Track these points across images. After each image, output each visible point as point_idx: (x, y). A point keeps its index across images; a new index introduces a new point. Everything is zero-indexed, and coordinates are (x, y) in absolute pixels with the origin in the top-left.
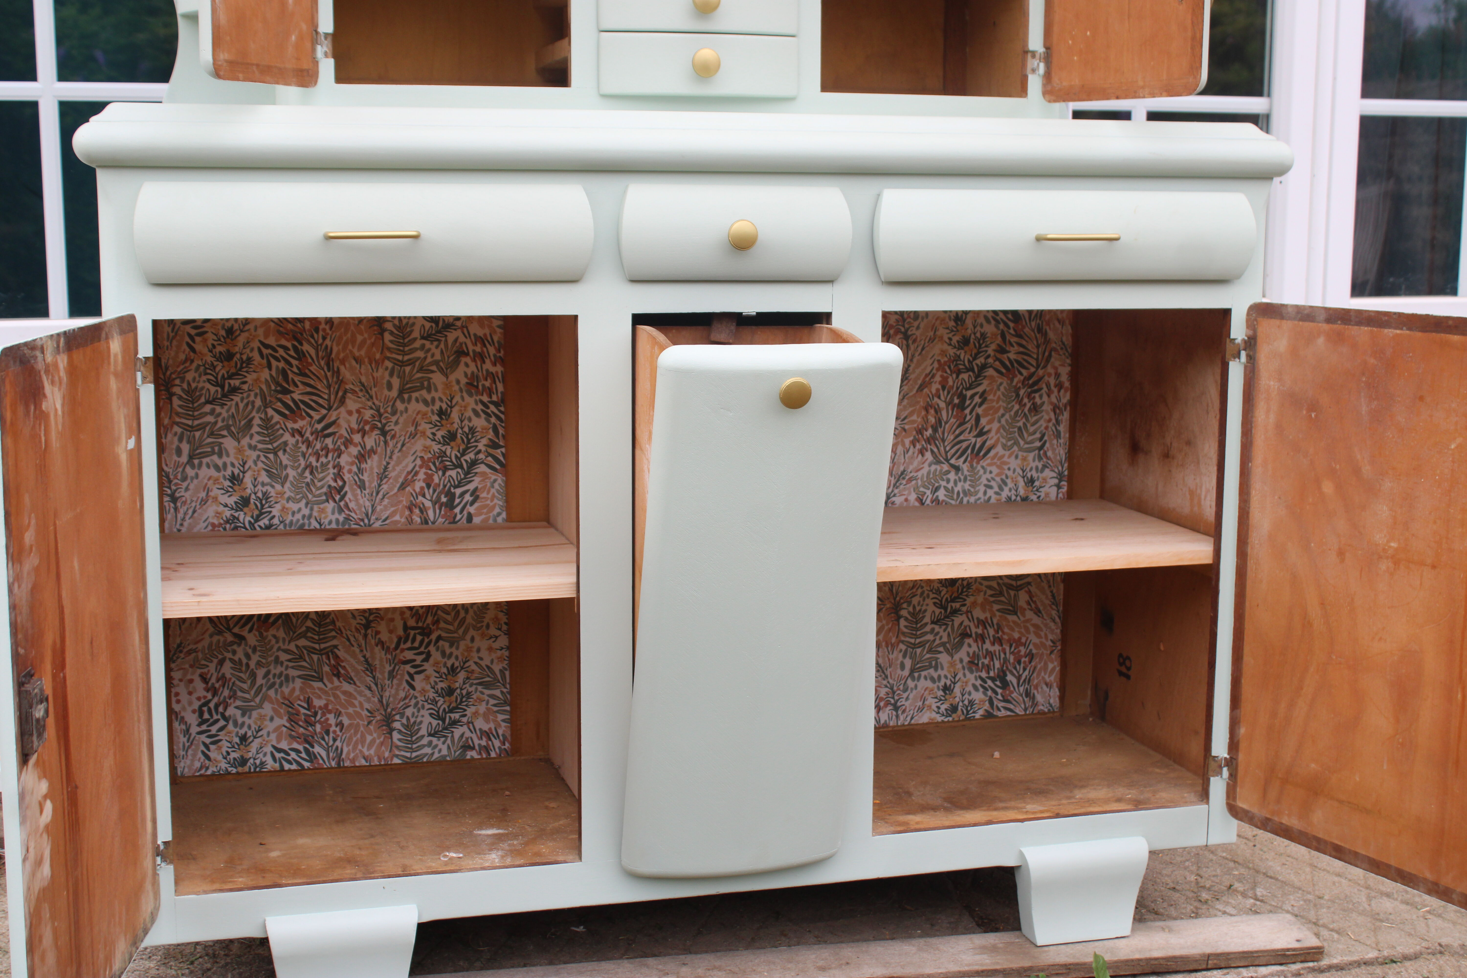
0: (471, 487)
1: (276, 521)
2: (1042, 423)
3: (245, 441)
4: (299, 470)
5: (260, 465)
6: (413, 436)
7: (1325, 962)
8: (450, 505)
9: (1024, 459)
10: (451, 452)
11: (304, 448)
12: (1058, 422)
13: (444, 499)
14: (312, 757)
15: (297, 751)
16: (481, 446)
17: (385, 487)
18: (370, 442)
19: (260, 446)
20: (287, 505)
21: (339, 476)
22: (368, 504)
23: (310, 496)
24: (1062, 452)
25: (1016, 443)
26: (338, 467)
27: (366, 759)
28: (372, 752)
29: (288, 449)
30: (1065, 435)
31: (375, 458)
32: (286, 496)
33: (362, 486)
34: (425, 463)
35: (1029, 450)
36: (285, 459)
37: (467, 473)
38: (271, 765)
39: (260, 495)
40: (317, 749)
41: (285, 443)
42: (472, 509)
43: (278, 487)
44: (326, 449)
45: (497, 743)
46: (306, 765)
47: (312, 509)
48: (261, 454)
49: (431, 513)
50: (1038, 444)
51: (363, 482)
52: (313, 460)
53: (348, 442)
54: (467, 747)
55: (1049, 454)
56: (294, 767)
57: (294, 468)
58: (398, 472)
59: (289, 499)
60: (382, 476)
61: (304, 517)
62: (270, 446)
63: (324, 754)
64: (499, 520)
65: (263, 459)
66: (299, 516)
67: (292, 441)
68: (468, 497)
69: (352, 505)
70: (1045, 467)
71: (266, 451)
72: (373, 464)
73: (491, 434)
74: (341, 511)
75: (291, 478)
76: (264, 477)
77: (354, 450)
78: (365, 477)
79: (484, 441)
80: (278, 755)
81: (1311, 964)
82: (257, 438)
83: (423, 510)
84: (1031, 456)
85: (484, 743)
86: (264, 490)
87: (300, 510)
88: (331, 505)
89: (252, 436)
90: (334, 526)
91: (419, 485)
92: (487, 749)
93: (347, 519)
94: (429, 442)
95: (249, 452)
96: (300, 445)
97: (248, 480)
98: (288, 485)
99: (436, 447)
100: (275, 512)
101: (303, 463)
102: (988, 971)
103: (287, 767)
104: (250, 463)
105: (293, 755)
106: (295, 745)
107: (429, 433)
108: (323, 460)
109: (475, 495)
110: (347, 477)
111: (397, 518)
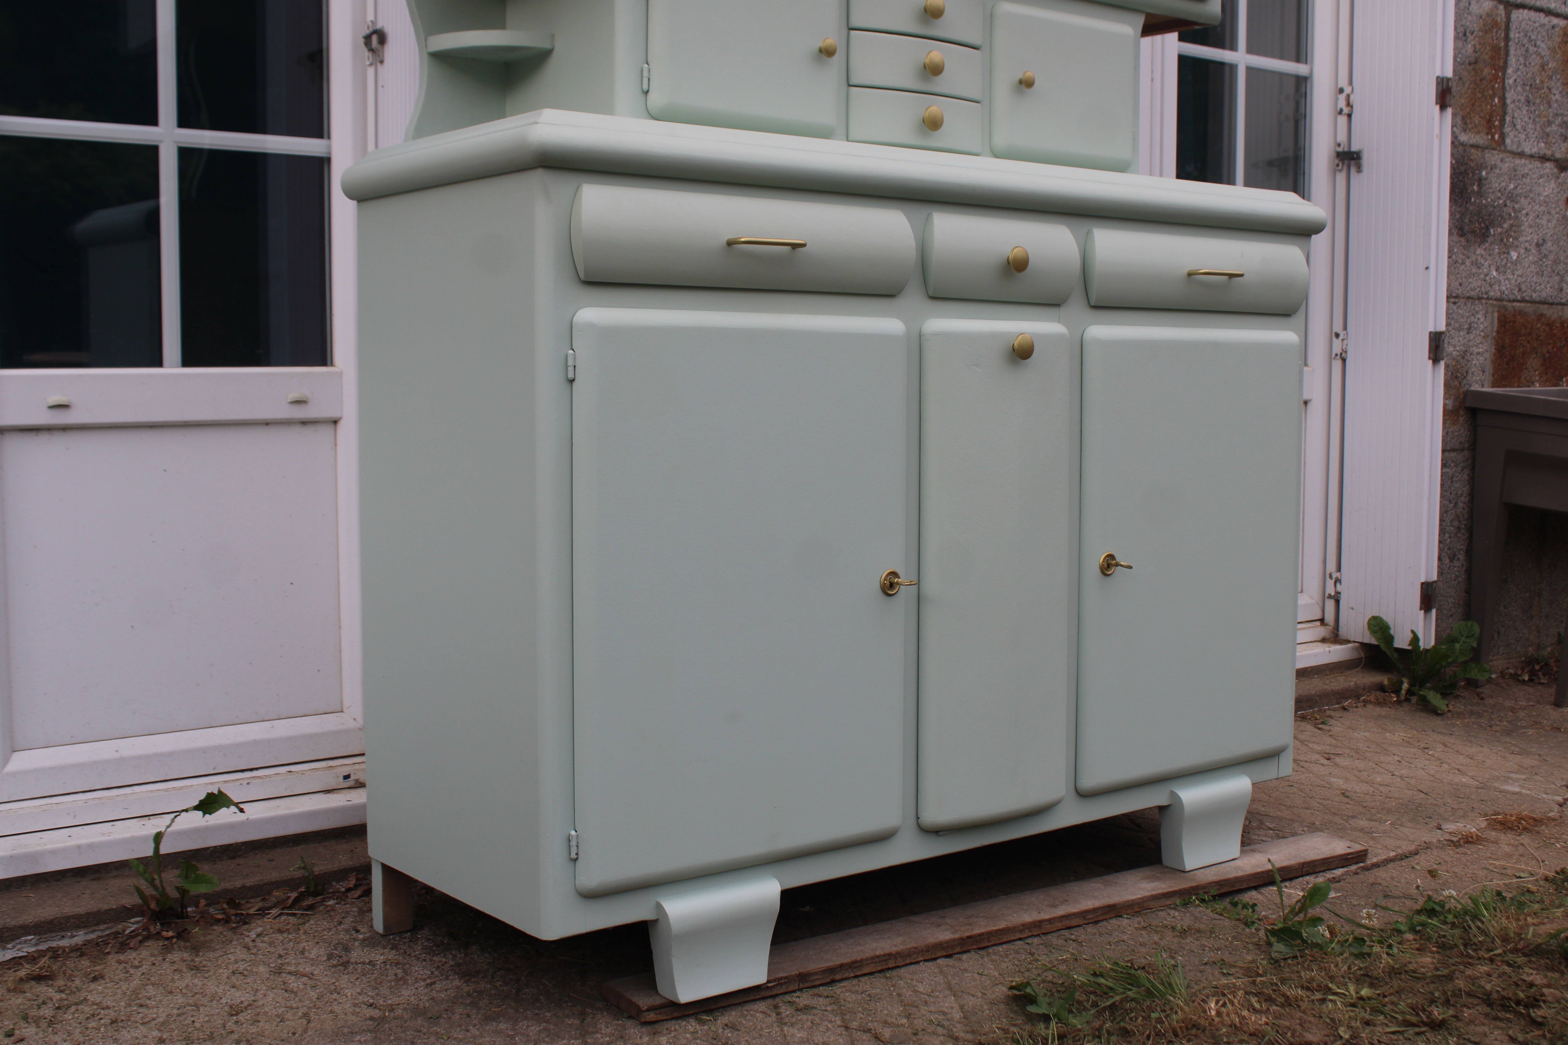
7: (1370, 862)
81: (1362, 865)
102: (1167, 893)
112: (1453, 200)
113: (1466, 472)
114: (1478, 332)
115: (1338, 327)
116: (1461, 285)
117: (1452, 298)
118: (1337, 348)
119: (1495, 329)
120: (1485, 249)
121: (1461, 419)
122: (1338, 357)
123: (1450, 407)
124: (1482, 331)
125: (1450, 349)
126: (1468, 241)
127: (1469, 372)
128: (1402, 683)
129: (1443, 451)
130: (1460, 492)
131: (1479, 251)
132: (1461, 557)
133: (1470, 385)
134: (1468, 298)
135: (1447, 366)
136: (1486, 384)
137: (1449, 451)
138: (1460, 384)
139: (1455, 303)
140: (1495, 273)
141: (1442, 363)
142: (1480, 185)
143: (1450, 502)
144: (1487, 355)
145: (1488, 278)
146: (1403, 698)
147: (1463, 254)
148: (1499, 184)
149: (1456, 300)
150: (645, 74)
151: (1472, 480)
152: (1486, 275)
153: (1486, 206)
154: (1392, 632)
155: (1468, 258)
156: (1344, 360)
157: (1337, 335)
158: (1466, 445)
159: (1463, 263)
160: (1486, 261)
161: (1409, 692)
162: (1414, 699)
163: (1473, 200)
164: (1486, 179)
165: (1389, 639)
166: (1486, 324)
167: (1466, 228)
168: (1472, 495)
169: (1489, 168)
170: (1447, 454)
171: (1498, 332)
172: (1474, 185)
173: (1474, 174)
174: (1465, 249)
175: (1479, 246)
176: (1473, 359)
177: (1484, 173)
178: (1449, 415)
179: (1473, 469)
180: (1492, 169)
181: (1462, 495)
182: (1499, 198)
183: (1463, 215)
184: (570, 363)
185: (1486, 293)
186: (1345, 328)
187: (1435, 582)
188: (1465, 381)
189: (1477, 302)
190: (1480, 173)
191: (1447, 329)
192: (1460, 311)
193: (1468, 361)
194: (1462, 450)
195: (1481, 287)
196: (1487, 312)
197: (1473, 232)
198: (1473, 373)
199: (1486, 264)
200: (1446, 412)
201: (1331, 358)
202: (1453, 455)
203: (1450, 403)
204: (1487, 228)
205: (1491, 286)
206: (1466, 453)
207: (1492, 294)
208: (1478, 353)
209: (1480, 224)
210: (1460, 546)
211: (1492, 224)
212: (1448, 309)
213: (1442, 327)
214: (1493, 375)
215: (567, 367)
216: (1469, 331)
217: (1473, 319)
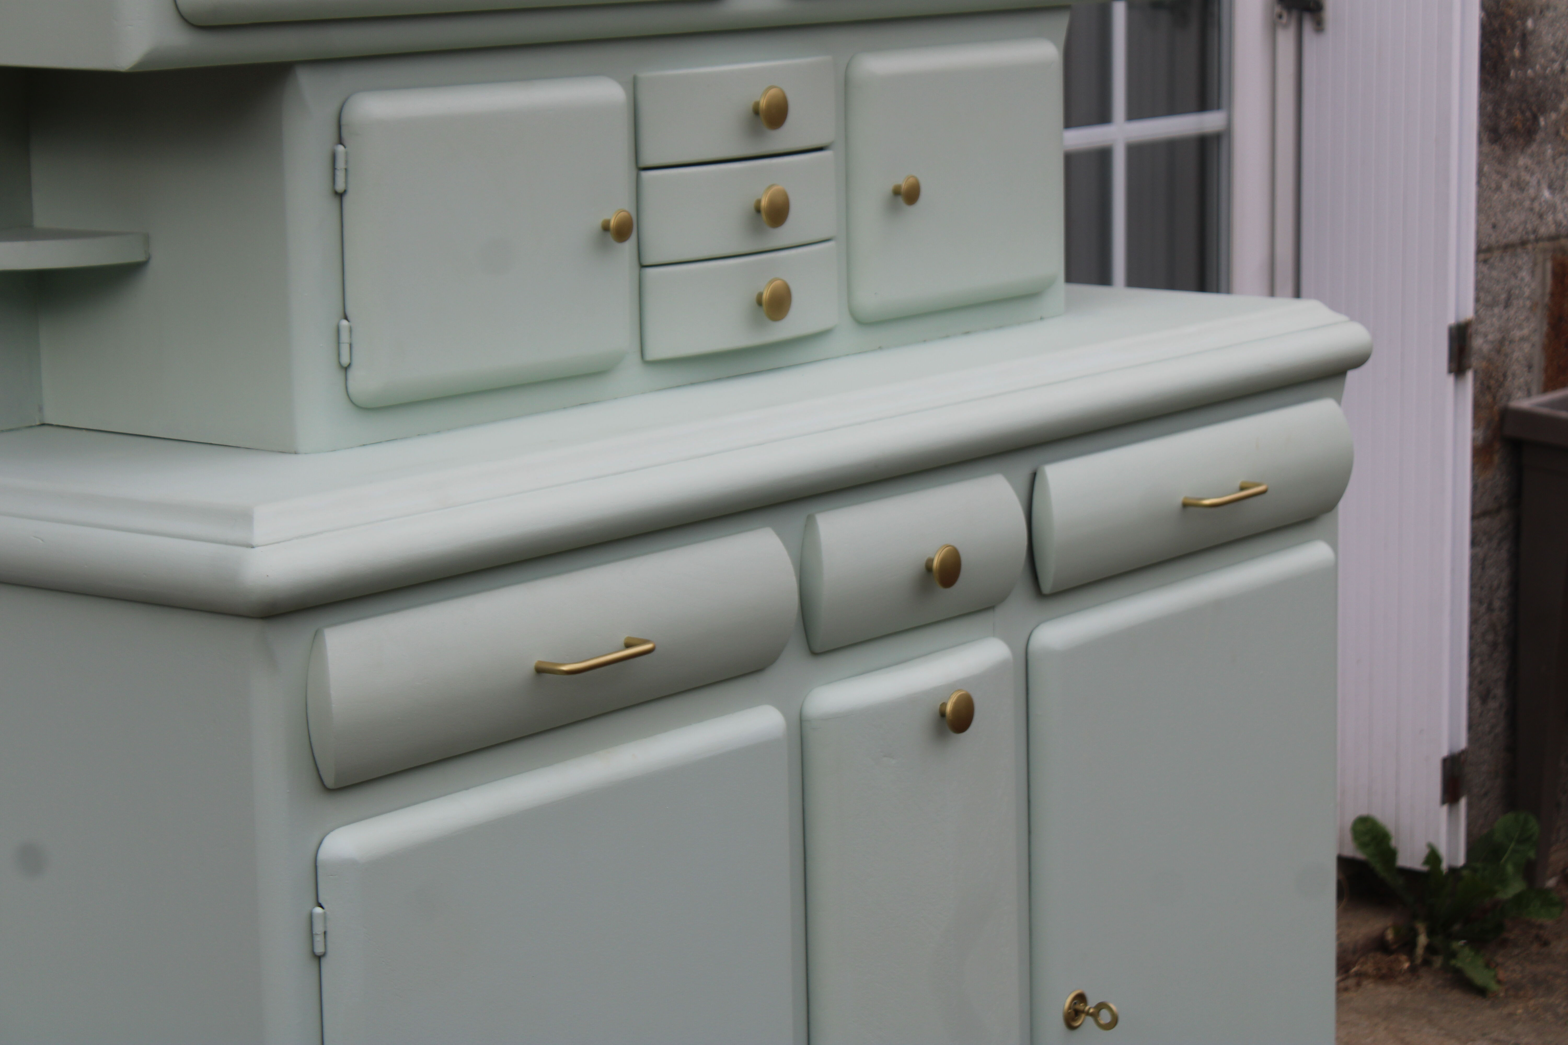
112: (1484, 84)
113: (1506, 545)
114: (1521, 302)
116: (1494, 226)
117: (1484, 253)
119: (1548, 289)
120: (1532, 156)
121: (1497, 458)
123: (1480, 442)
124: (1529, 298)
125: (1479, 344)
127: (1509, 374)
128: (1415, 934)
130: (1496, 583)
131: (1522, 161)
132: (1499, 691)
133: (1509, 397)
134: (1506, 247)
135: (1476, 376)
136: (1533, 392)
137: (1481, 516)
138: (1494, 397)
139: (1487, 261)
140: (1546, 194)
141: (1470, 376)
142: (1524, 46)
144: (1537, 339)
145: (1536, 205)
146: (1419, 961)
147: (1498, 173)
148: (1554, 35)
149: (1490, 256)
150: (345, 337)
151: (1514, 558)
152: (1533, 200)
153: (1533, 81)
154: (1393, 843)
155: (1505, 176)
158: (1506, 501)
159: (1498, 188)
160: (1532, 174)
161: (1430, 949)
162: (1438, 961)
163: (1512, 73)
164: (1533, 32)
165: (1389, 855)
166: (1533, 285)
167: (1503, 126)
168: (1515, 585)
169: (1537, 11)
170: (1478, 522)
171: (1553, 294)
172: (1514, 46)
173: (1514, 28)
174: (1500, 162)
175: (1522, 151)
176: (1513, 351)
177: (1530, 23)
179: (1515, 539)
180: (1541, 12)
181: (1499, 587)
182: (1553, 61)
183: (1497, 104)
184: (318, 929)
185: (1535, 231)
187: (1463, 752)
189: (1519, 250)
190: (1524, 23)
191: (1476, 312)
192: (1495, 273)
193: (1506, 355)
194: (1498, 510)
195: (1525, 222)
196: (1535, 264)
197: (1513, 130)
198: (1514, 375)
199: (1534, 181)
202: (1485, 522)
203: (1480, 434)
204: (1535, 118)
205: (1541, 216)
206: (1505, 515)
207: (1543, 231)
208: (1523, 339)
209: (1523, 112)
210: (1498, 673)
211: (1543, 109)
212: (1477, 275)
213: (1468, 312)
214: (1546, 370)
215: (312, 935)
216: (1507, 304)
217: (1513, 282)
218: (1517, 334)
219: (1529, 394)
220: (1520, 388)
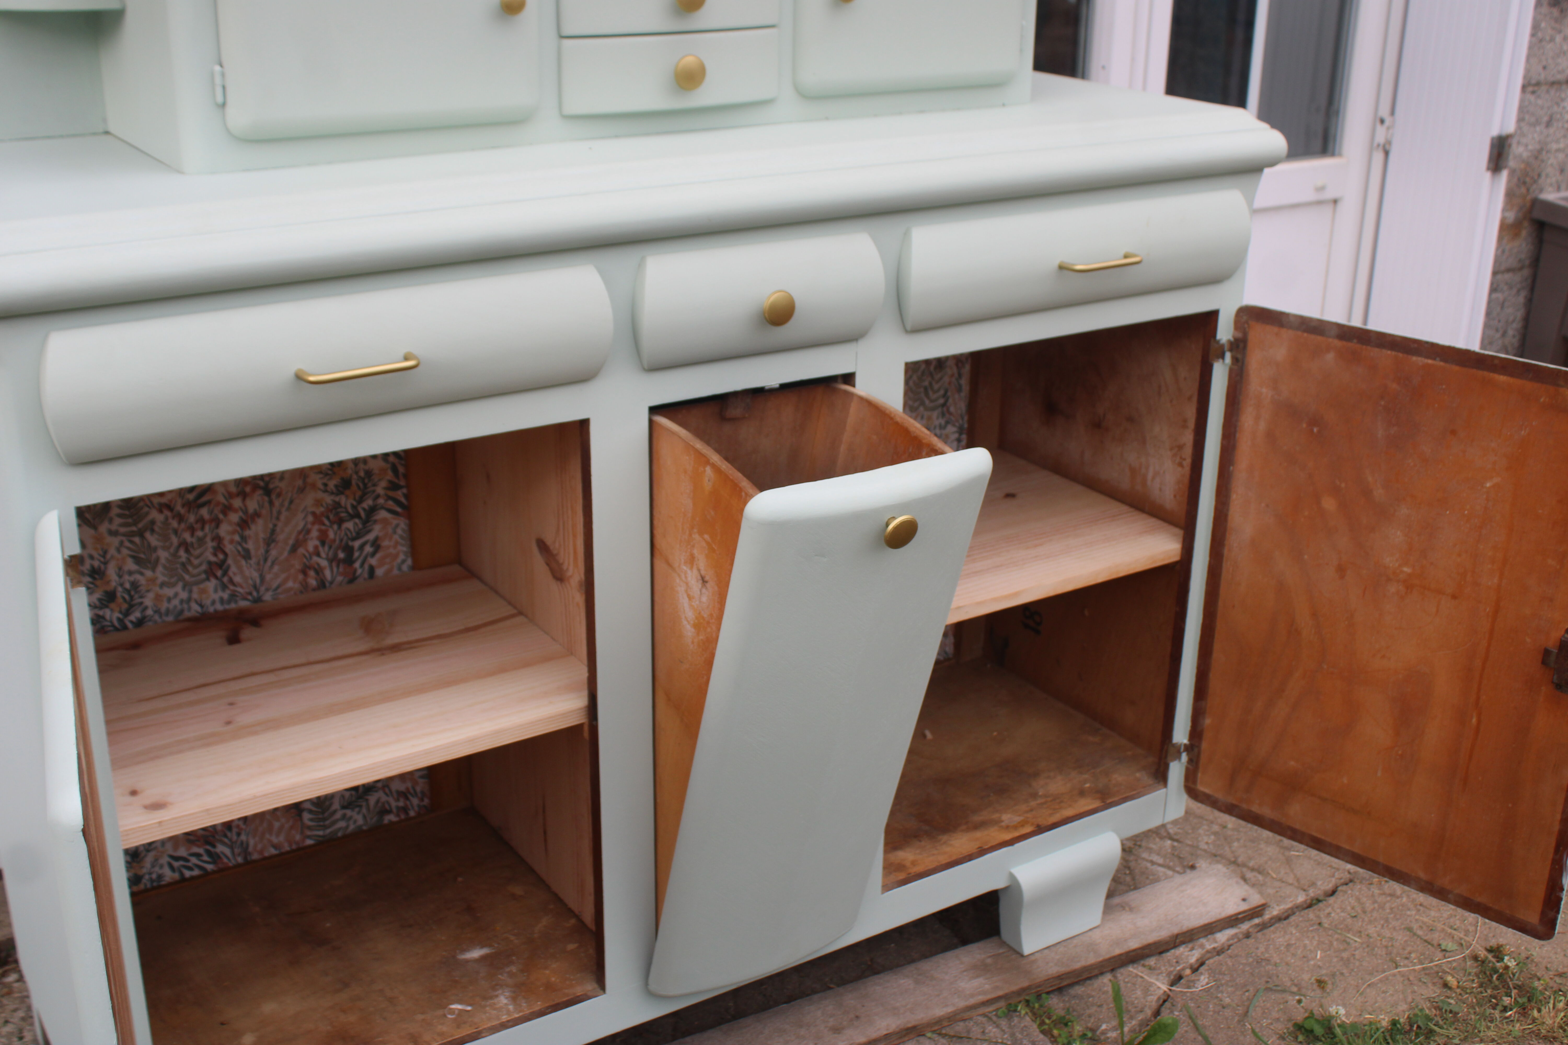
0: (371, 537)
1: (149, 612)
2: (946, 379)
3: (104, 528)
4: (172, 550)
5: (125, 551)
6: (302, 490)
7: (1267, 916)
8: (349, 561)
9: (929, 418)
10: (346, 501)
11: (174, 524)
12: (960, 375)
13: (341, 555)
14: (215, 858)
15: (198, 855)
16: (380, 490)
17: (274, 553)
18: (252, 505)
19: (123, 530)
20: (161, 592)
21: (219, 548)
22: (255, 575)
23: (187, 577)
24: (962, 406)
25: (922, 403)
26: (218, 539)
27: (275, 847)
28: (282, 838)
29: (156, 528)
30: (966, 388)
31: (260, 522)
32: (159, 581)
33: (247, 555)
34: (317, 519)
35: (933, 409)
36: (153, 540)
37: (365, 522)
38: (169, 876)
39: (128, 586)
40: (220, 848)
41: (153, 522)
42: (373, 561)
43: (149, 573)
44: (202, 521)
45: (415, 801)
46: (210, 867)
47: (190, 592)
48: (124, 538)
49: (328, 574)
50: (941, 401)
51: (247, 551)
52: (187, 536)
53: (227, 509)
54: (384, 811)
55: (952, 409)
56: (196, 872)
57: (166, 548)
58: (287, 533)
59: (163, 585)
60: (270, 540)
61: (182, 601)
62: (134, 529)
63: (227, 851)
64: (405, 568)
65: (127, 544)
66: (176, 602)
67: (159, 517)
68: (368, 549)
69: (237, 579)
70: (947, 423)
71: (131, 534)
72: (258, 529)
73: (390, 475)
74: (224, 587)
75: (163, 561)
76: (131, 565)
77: (234, 517)
78: (250, 545)
79: (383, 484)
80: (176, 864)
81: (1256, 922)
82: (118, 521)
83: (319, 571)
84: (935, 414)
85: (401, 804)
86: (132, 579)
87: (176, 595)
88: (212, 584)
89: (111, 521)
90: (219, 607)
91: (312, 544)
92: (405, 810)
93: (233, 596)
94: (320, 495)
95: (109, 539)
96: (170, 520)
97: (111, 572)
98: (160, 569)
99: (329, 499)
100: (148, 601)
101: (175, 540)
103: (188, 874)
104: (112, 551)
105: (194, 860)
106: (196, 850)
107: (320, 485)
108: (200, 534)
109: (376, 545)
110: (229, 548)
111: (290, 584)
113: (1523, 294)
114: (1560, 125)
115: (1384, 112)
116: (1544, 68)
117: (1530, 86)
118: (1380, 138)
121: (1524, 233)
122: (1381, 147)
123: (1510, 221)
125: (1518, 151)
126: (1562, 11)
127: (1543, 174)
129: (1495, 273)
130: (1511, 318)
133: (1541, 191)
134: (1553, 84)
135: (1512, 172)
136: (1563, 186)
137: (1503, 272)
138: (1528, 190)
139: (1533, 92)
141: (1505, 174)
143: (1497, 330)
147: (1553, 29)
149: (1536, 88)
150: (218, 80)
151: (1529, 301)
155: (1560, 32)
156: (1387, 153)
157: (1382, 121)
158: (1527, 262)
159: (1552, 39)
170: (1499, 277)
174: (1556, 20)
176: (1549, 159)
178: (1508, 230)
179: (1532, 289)
181: (1513, 321)
186: (1392, 112)
188: (1535, 186)
191: (1519, 128)
192: (1540, 102)
193: (1542, 161)
194: (1521, 269)
198: (1547, 175)
200: (1504, 228)
201: (1372, 147)
202: (1508, 276)
203: (1510, 216)
206: (1526, 272)
208: (1558, 150)
212: (1522, 101)
213: (1510, 127)
216: (1548, 124)
217: (1555, 108)
218: (1554, 146)
219: (1559, 189)
220: (1551, 185)
